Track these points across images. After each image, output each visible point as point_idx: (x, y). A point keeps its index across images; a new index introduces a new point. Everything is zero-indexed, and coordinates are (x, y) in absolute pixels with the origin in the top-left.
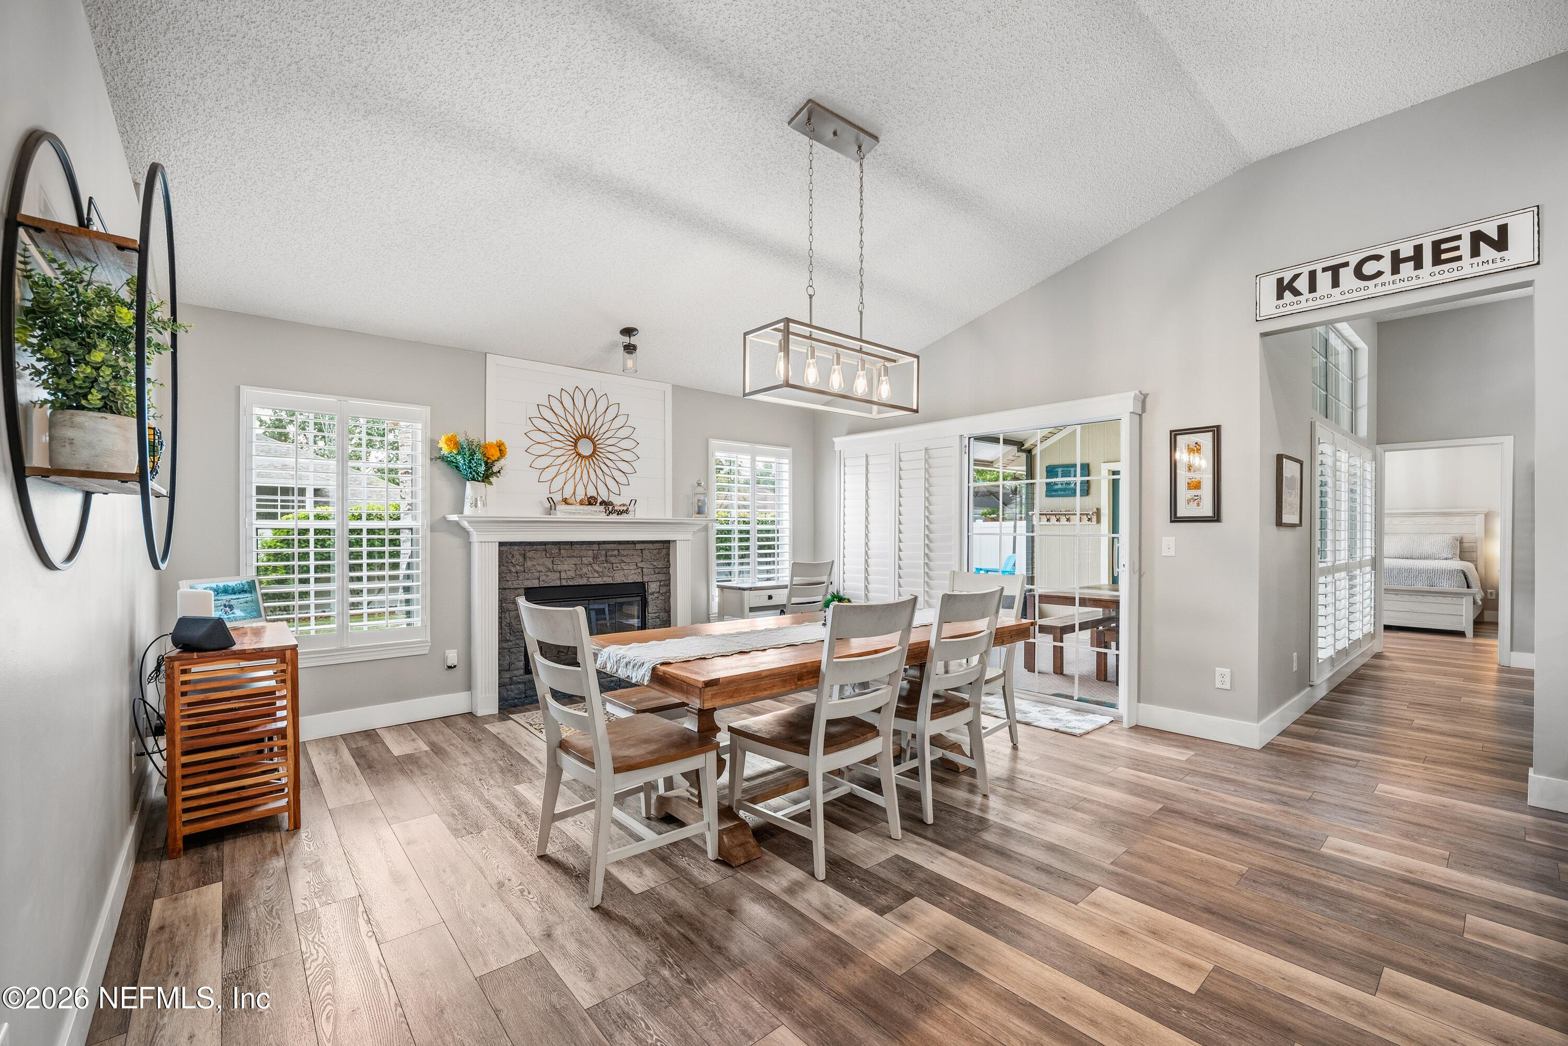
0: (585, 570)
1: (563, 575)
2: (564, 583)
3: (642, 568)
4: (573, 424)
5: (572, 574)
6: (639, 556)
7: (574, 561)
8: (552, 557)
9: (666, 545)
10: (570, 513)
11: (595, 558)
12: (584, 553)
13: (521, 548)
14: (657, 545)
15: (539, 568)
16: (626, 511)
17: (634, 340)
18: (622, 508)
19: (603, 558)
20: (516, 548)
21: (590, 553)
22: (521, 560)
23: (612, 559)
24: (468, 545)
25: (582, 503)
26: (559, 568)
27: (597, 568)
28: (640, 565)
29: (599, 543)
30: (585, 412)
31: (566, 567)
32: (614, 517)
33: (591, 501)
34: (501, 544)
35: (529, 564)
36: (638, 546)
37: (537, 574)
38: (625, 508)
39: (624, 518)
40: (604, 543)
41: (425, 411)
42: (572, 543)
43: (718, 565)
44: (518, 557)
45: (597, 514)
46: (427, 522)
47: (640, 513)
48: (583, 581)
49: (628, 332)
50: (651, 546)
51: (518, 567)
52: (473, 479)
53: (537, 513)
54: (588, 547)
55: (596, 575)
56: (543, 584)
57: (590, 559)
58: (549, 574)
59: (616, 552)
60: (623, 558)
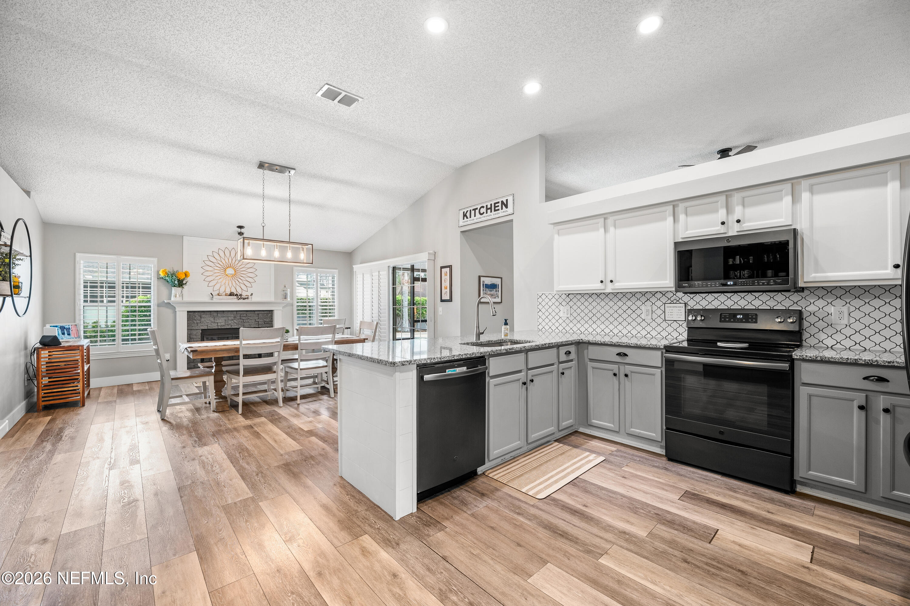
0: (230, 322)
1: (219, 324)
2: (219, 327)
3: (258, 322)
4: (224, 263)
5: (223, 324)
6: (256, 316)
7: (225, 318)
8: (214, 318)
9: (271, 312)
10: (220, 299)
11: (234, 317)
12: (230, 315)
13: (199, 313)
14: (266, 312)
15: (208, 321)
16: (248, 298)
17: (243, 230)
18: (245, 297)
19: (239, 318)
20: (197, 313)
21: (233, 315)
22: (199, 318)
23: (243, 318)
24: (175, 312)
25: (226, 295)
26: (217, 321)
27: (235, 321)
28: (257, 320)
29: (237, 311)
30: (230, 258)
31: (221, 321)
32: (241, 301)
33: (231, 294)
34: (188, 312)
35: (203, 320)
36: (256, 313)
37: (207, 324)
38: (247, 297)
39: (246, 301)
40: (239, 311)
41: (155, 260)
42: (223, 311)
43: (298, 320)
44: (198, 317)
45: (234, 299)
46: (156, 302)
47: (254, 299)
48: (229, 327)
49: (241, 227)
50: (263, 312)
51: (198, 321)
52: (174, 286)
53: (207, 299)
54: (231, 313)
55: (235, 324)
56: (209, 328)
57: (233, 318)
58: (212, 324)
59: (245, 315)
60: (249, 318)
